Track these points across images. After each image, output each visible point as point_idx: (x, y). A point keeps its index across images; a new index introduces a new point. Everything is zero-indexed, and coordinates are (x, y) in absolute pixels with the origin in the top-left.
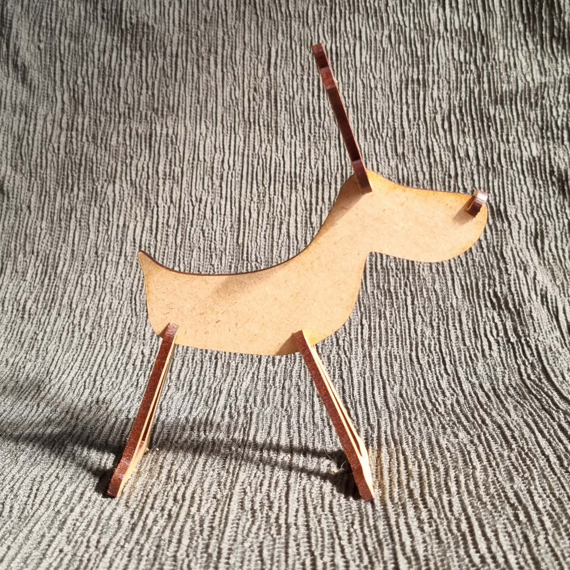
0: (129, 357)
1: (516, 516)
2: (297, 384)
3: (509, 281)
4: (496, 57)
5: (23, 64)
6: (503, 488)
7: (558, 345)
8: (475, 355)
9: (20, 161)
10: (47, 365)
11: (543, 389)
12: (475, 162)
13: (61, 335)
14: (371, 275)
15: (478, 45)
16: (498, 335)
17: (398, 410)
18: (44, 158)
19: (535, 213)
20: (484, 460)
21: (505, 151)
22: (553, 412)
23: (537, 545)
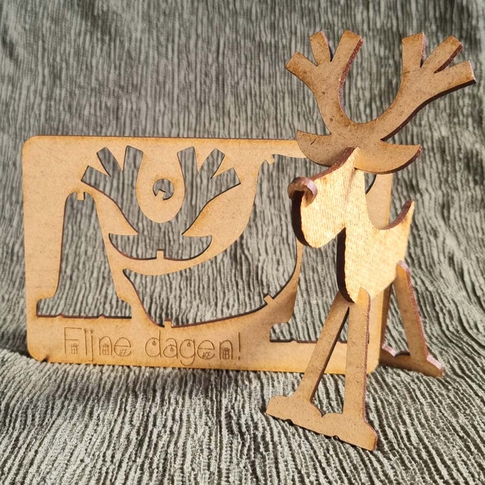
1: (468, 448)
3: (422, 243)
5: (11, 42)
9: (7, 125)
11: (462, 339)
18: (27, 122)
19: (443, 186)
20: (428, 397)
21: (417, 133)
22: (476, 358)
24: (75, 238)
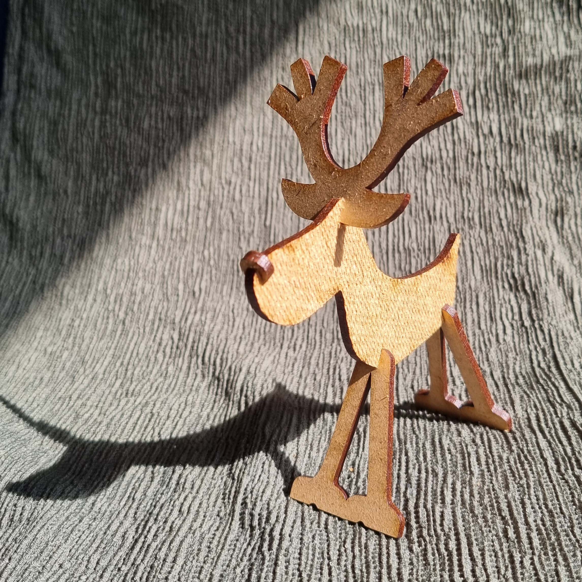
0: (160, 344)
1: (505, 532)
2: (314, 373)
3: (527, 261)
4: (522, 30)
6: (497, 498)
7: (571, 328)
8: (489, 340)
10: (82, 354)
11: (550, 378)
12: (498, 139)
13: (97, 321)
14: (394, 256)
15: (505, 17)
16: (513, 319)
18: (79, 142)
19: (556, 189)
20: (483, 463)
21: (528, 127)
22: (557, 405)
23: (523, 567)
24: (131, 274)
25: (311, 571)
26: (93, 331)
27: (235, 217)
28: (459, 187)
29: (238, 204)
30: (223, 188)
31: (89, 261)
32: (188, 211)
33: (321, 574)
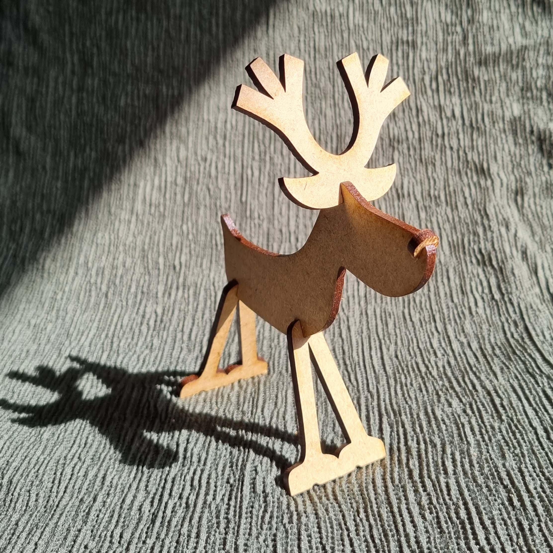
0: (143, 316)
3: (492, 237)
4: (480, 20)
6: (496, 467)
7: (538, 301)
8: (463, 313)
10: (67, 325)
11: (526, 350)
12: (460, 122)
13: (80, 294)
16: (483, 292)
17: (394, 374)
18: (57, 119)
19: (515, 170)
20: (477, 433)
21: (488, 111)
22: (537, 376)
23: (532, 534)
24: (112, 248)
25: (333, 543)
26: (76, 303)
27: (212, 193)
28: (424, 167)
29: (214, 181)
30: (199, 165)
31: (69, 236)
32: (166, 187)
33: (343, 545)
